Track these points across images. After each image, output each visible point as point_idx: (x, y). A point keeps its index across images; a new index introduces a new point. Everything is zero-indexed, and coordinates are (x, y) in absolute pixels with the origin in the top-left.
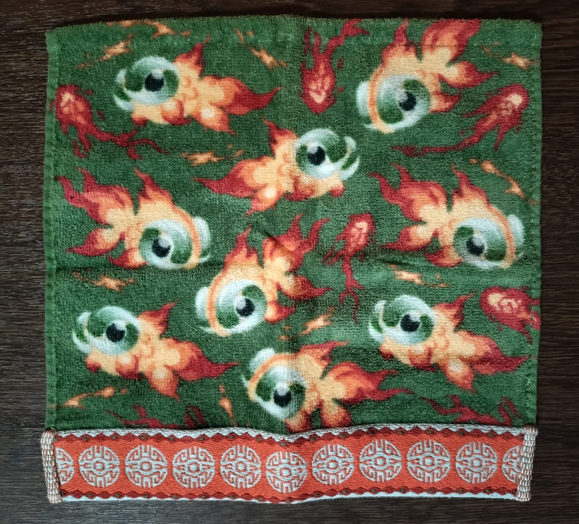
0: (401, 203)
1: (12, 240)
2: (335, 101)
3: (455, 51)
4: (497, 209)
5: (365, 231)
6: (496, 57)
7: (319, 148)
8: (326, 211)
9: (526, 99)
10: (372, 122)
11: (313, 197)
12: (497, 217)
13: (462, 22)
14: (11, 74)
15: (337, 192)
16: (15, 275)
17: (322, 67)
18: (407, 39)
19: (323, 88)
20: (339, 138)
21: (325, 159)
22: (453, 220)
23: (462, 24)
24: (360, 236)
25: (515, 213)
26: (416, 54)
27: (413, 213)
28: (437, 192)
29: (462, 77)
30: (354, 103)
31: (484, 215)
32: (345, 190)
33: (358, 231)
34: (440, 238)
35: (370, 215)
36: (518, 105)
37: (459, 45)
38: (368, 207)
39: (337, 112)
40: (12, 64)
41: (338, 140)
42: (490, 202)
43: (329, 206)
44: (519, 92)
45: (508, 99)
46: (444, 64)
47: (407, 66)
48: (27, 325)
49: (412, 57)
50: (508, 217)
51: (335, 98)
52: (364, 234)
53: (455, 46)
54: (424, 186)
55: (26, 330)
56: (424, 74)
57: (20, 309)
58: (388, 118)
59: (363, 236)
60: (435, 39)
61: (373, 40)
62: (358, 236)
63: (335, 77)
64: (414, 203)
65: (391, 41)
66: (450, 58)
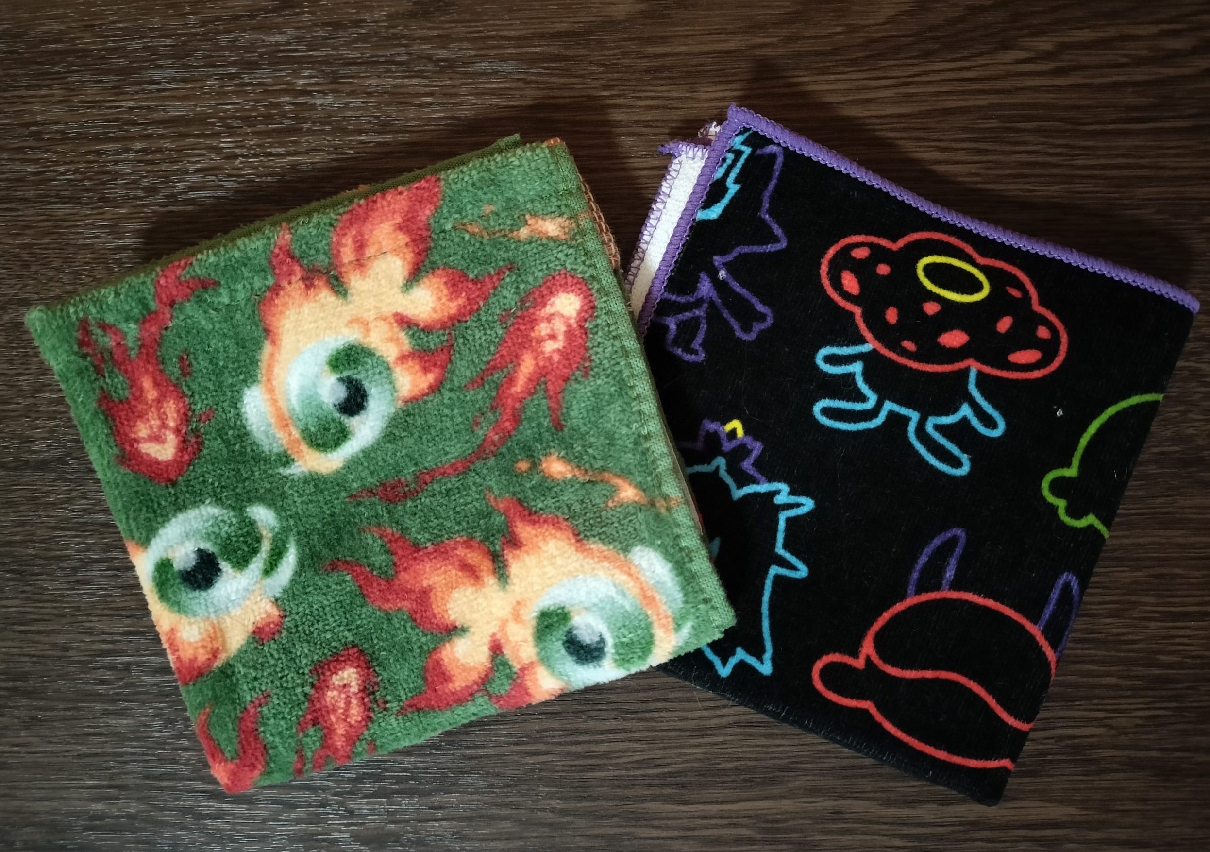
0: (406, 603)
1: (17, 459)
2: (200, 444)
3: (410, 256)
4: (601, 545)
5: (354, 688)
6: (497, 235)
7: (200, 552)
8: (256, 679)
9: (585, 297)
10: (293, 460)
11: (218, 663)
12: (606, 564)
13: (401, 193)
14: (34, 128)
15: (267, 629)
16: (19, 529)
17: (147, 383)
18: (301, 266)
19: (164, 426)
20: (235, 516)
21: (220, 570)
22: (518, 603)
23: (402, 197)
24: (348, 703)
25: (642, 541)
26: (332, 288)
27: (434, 616)
28: (473, 557)
29: (443, 304)
30: (243, 434)
31: (577, 570)
32: (285, 617)
33: (340, 692)
34: (507, 652)
35: (356, 650)
36: (574, 314)
37: (414, 241)
38: (346, 633)
39: (213, 464)
40: (36, 108)
41: (234, 521)
42: (582, 536)
43: (259, 666)
44: (565, 287)
45: (549, 310)
46: (396, 290)
47: (320, 322)
48: (39, 632)
49: (325, 296)
50: (630, 556)
51: (197, 437)
52: (356, 694)
53: (407, 245)
54: (441, 552)
55: (37, 642)
56: (365, 325)
57: (27, 599)
58: (321, 442)
59: (354, 701)
60: (360, 246)
61: (232, 292)
62: (342, 705)
63: (184, 395)
64: (431, 594)
65: (271, 281)
66: (406, 274)
